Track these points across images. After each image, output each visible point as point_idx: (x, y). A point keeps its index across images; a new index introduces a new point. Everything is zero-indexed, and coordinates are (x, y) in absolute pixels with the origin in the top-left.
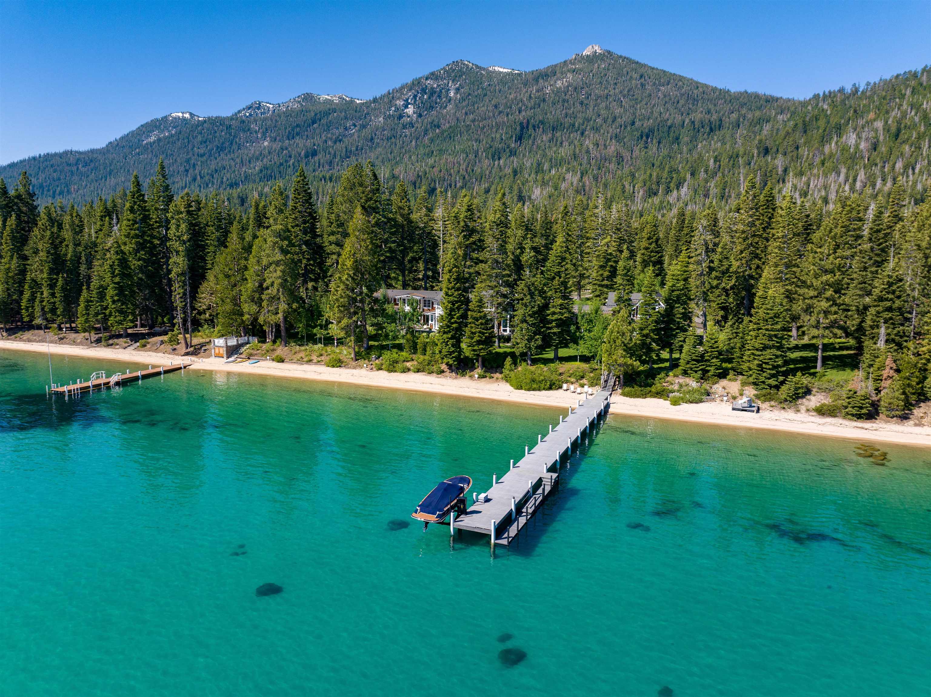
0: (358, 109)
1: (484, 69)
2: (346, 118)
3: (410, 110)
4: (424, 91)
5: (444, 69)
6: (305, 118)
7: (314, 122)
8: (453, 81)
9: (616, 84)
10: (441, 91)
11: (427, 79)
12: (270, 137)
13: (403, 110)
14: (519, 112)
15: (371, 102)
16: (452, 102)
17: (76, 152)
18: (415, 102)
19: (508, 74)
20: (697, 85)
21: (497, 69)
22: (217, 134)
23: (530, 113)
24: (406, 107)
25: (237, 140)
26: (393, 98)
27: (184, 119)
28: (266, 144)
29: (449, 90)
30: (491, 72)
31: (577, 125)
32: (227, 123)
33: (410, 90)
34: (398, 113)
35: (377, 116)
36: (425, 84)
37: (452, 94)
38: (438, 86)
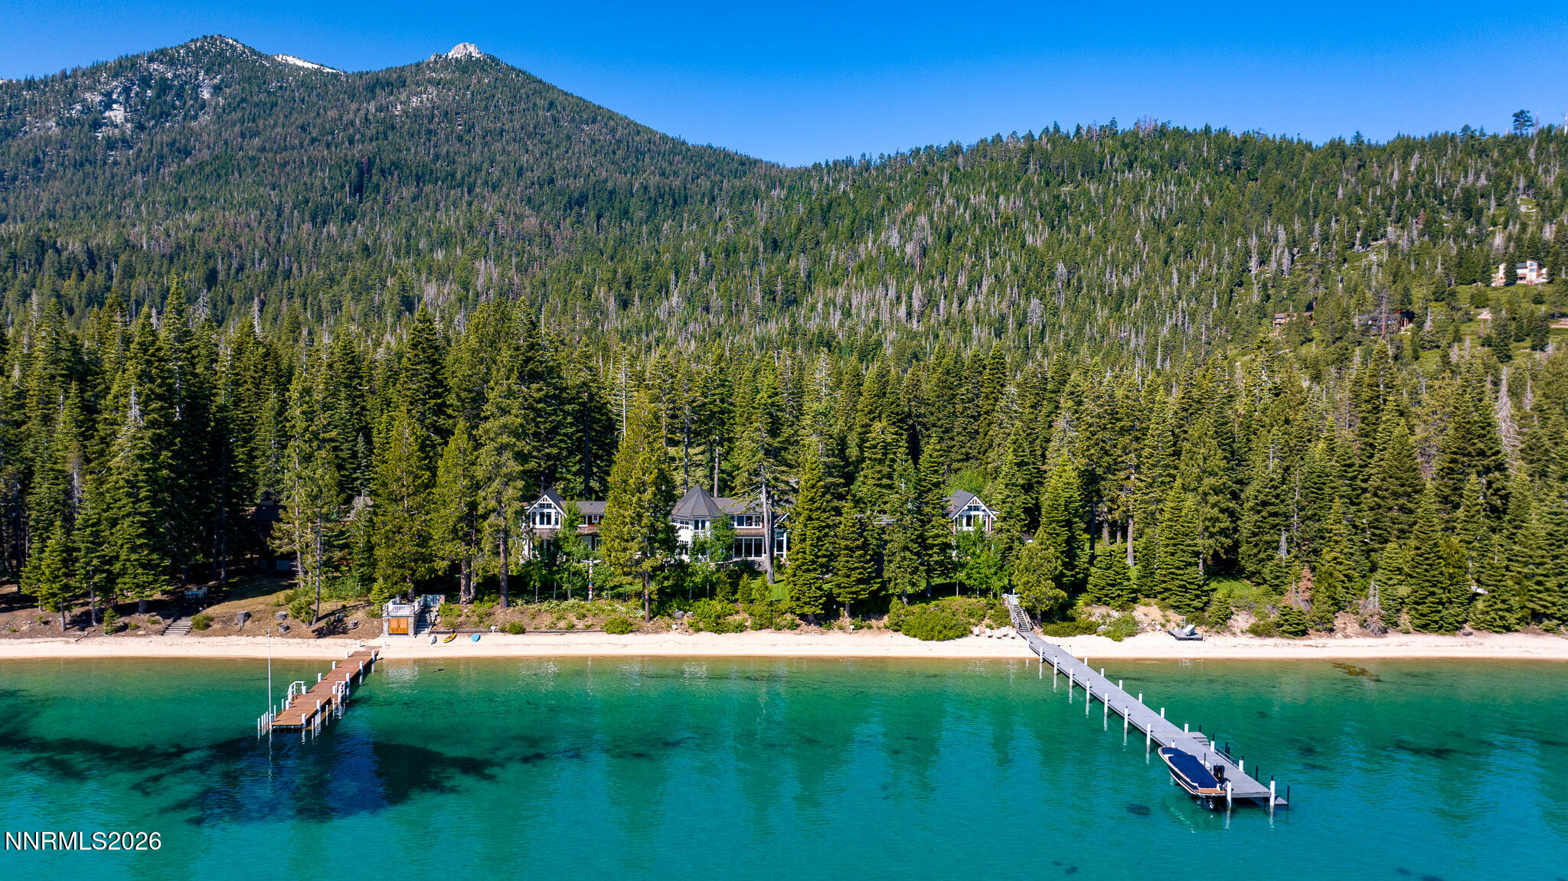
1: (267, 58)
3: (117, 114)
4: (145, 83)
8: (207, 72)
9: (511, 112)
10: (182, 87)
13: (102, 113)
14: (350, 144)
16: (209, 109)
18: (127, 101)
19: (315, 72)
20: (638, 130)
21: (291, 60)
23: (371, 147)
24: (108, 107)
26: (76, 86)
29: (199, 86)
30: (280, 64)
31: (459, 176)
35: (41, 116)
36: (147, 69)
37: (206, 95)
38: (176, 76)
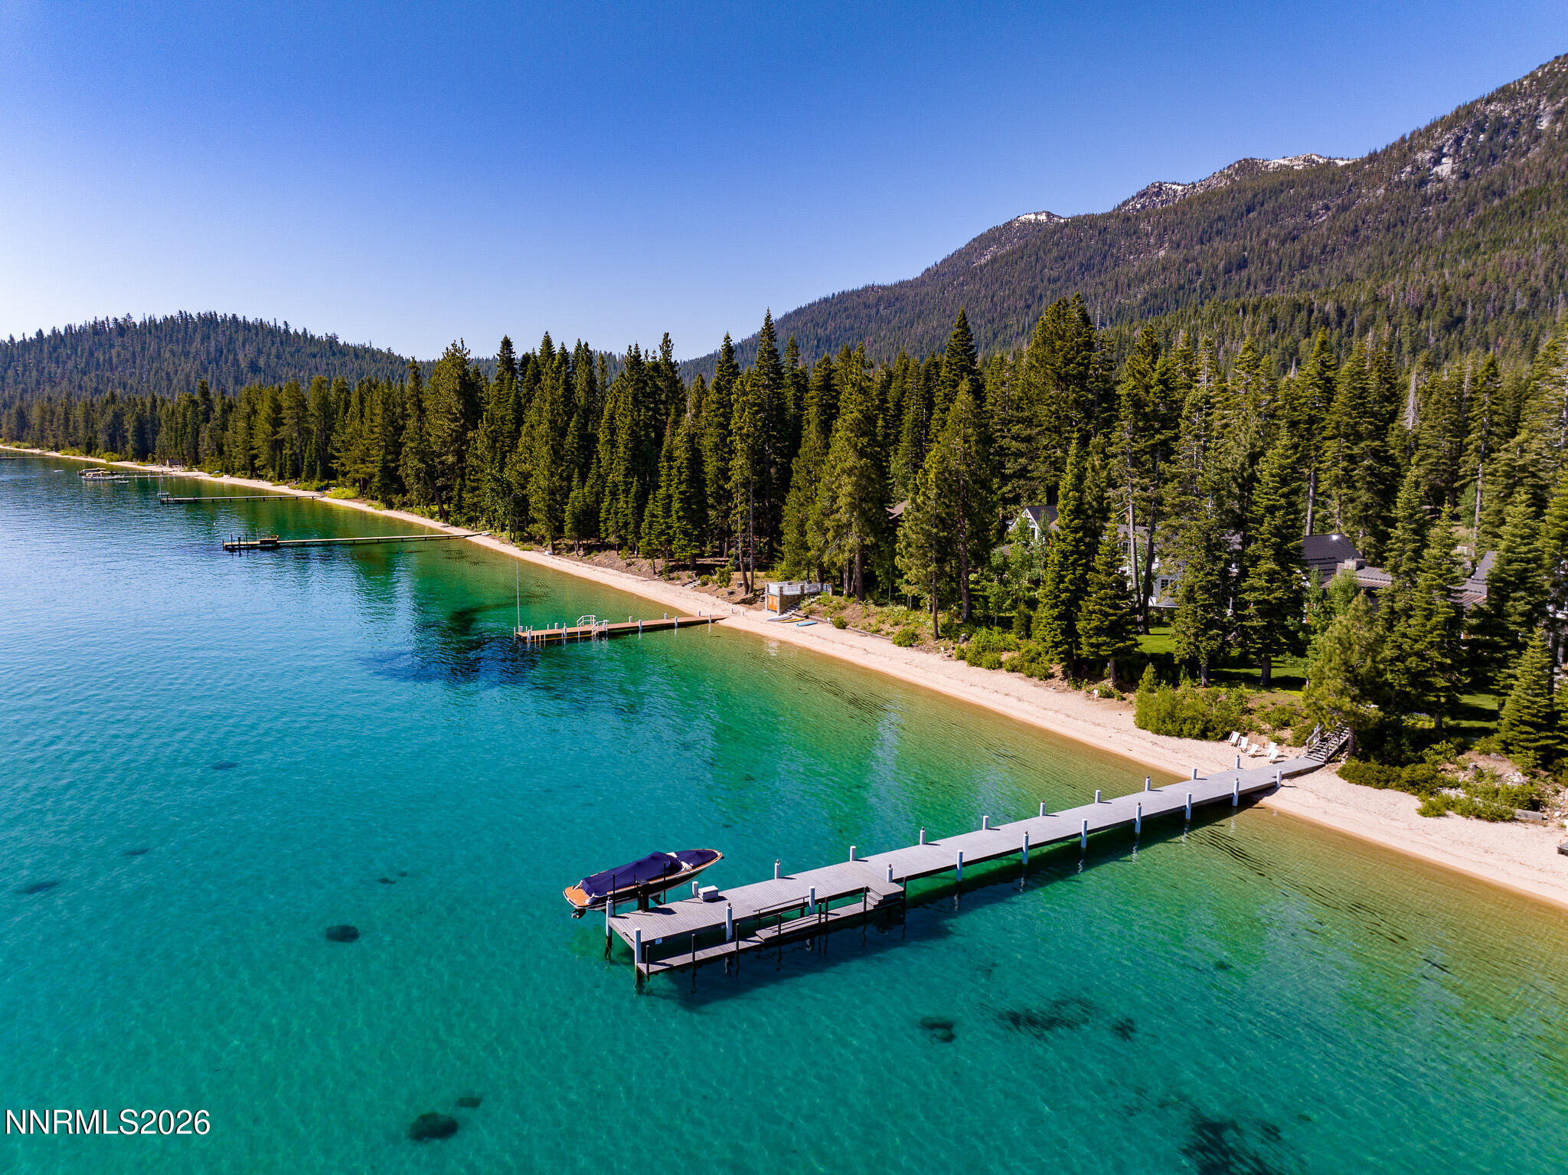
0: (1337, 178)
2: (1311, 196)
3: (1446, 168)
4: (1479, 128)
5: (1533, 75)
6: (1235, 203)
7: (1249, 211)
8: (1550, 98)
11: (1489, 101)
12: (1171, 241)
13: (1429, 170)
15: (1363, 162)
16: (1543, 142)
17: (879, 287)
18: (1457, 151)
22: (1083, 244)
24: (1437, 162)
25: (1115, 251)
26: (1410, 149)
27: (1038, 223)
28: (1162, 253)
29: (1537, 117)
32: (1100, 224)
33: (1449, 129)
34: (1420, 175)
35: (1374, 186)
36: (1483, 113)
37: (1544, 125)
38: (1514, 112)
